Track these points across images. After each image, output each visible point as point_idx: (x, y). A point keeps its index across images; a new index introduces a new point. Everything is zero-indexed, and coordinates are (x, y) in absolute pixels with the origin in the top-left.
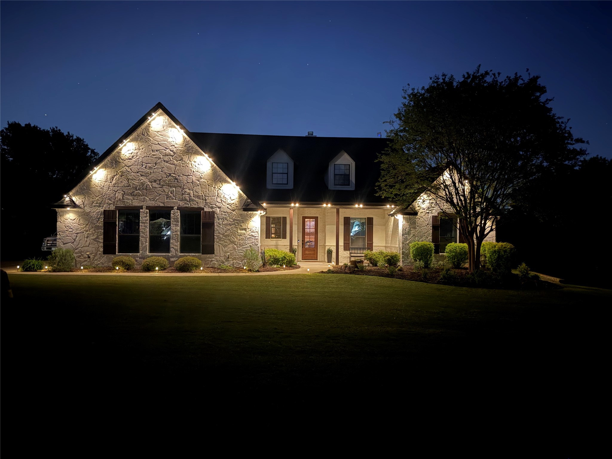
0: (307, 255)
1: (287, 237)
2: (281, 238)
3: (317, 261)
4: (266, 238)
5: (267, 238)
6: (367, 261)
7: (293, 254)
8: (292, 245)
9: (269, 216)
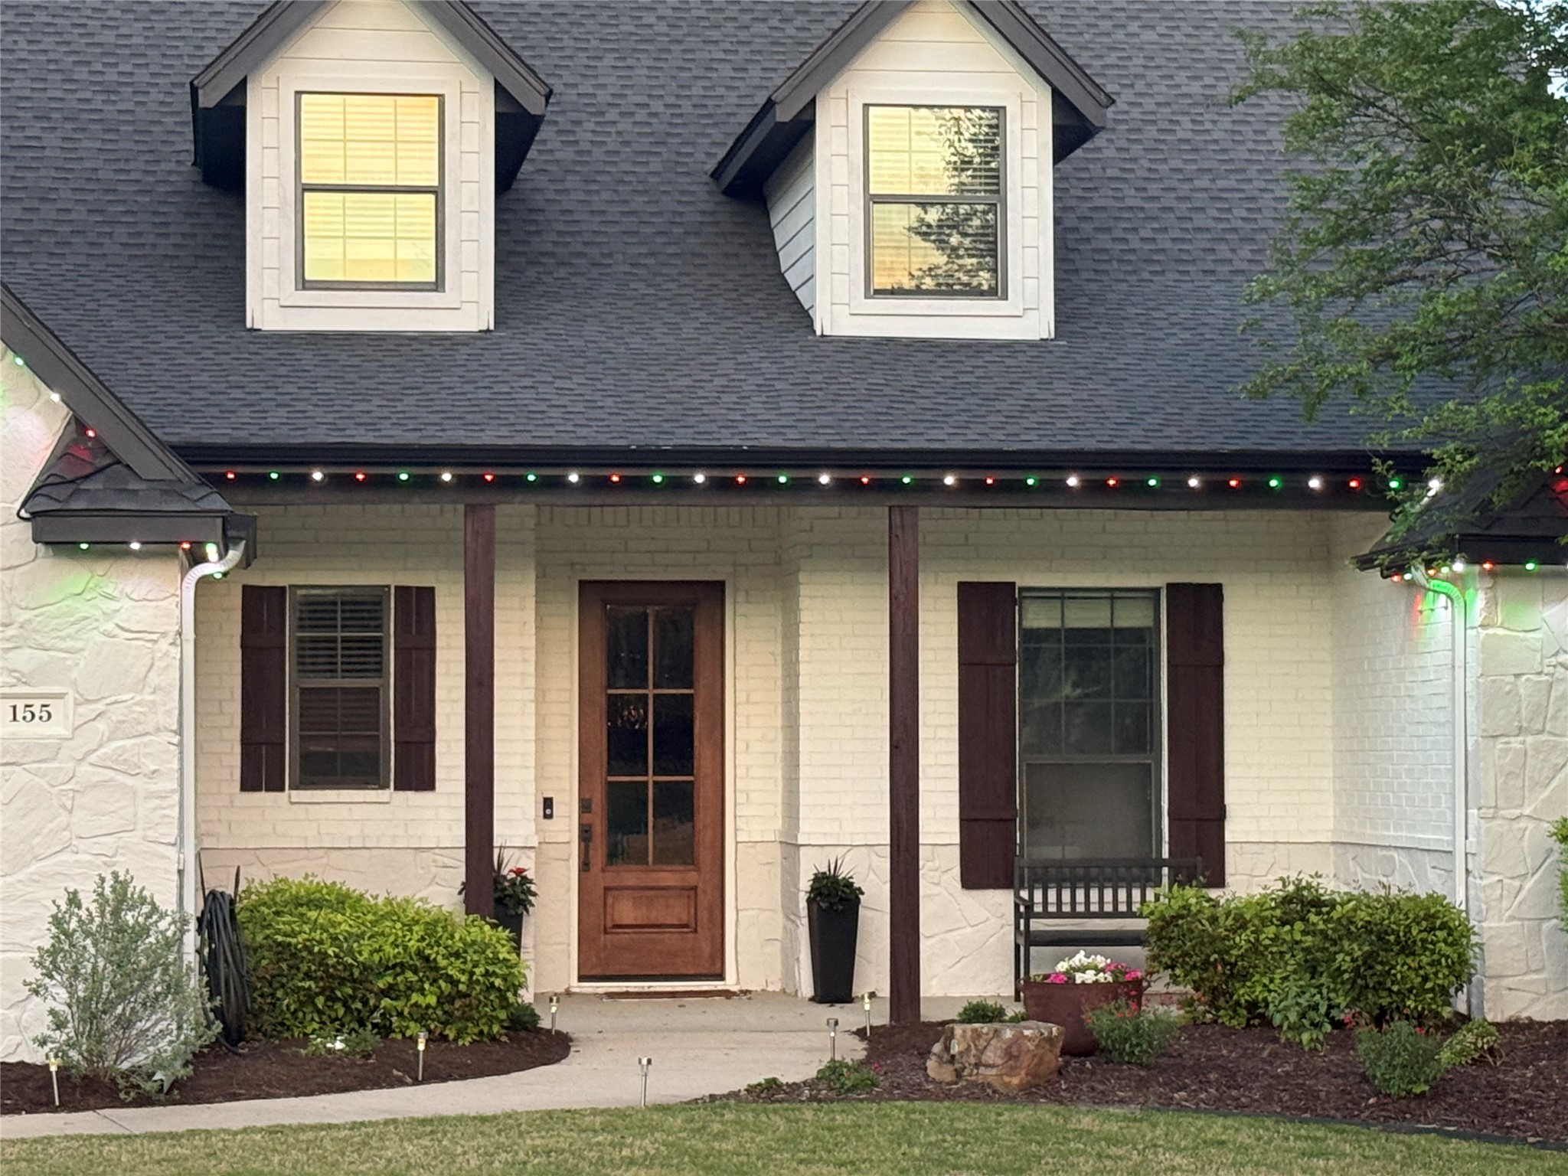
0: (624, 937)
1: (440, 773)
2: (384, 786)
3: (718, 985)
4: (249, 783)
5: (257, 789)
6: (1174, 979)
7: (504, 934)
8: (491, 847)
9: (268, 582)
